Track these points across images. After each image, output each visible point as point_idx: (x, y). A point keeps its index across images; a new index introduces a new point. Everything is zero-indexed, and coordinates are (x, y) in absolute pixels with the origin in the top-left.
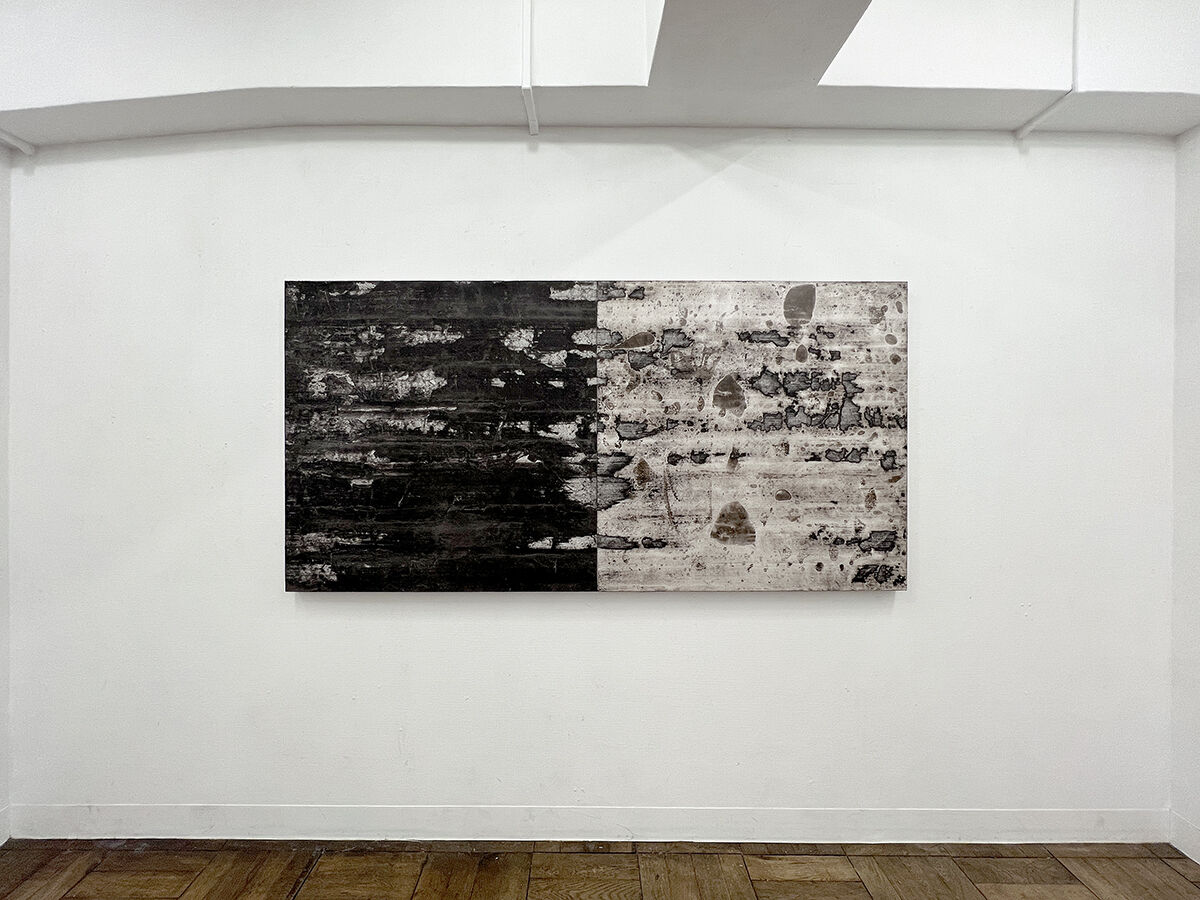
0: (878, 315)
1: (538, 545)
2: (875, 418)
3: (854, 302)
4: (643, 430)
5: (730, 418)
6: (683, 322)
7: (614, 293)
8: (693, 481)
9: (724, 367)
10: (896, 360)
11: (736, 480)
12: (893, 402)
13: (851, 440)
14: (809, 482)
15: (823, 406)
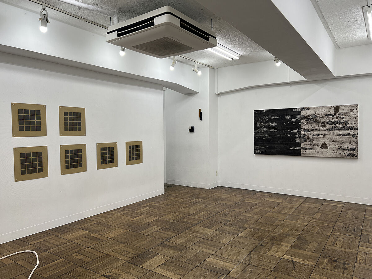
0: (352, 110)
1: (291, 148)
2: (351, 128)
3: (347, 108)
4: (308, 131)
5: (324, 128)
6: (315, 113)
7: (303, 109)
8: (317, 139)
9: (322, 120)
10: (356, 118)
11: (325, 139)
12: (355, 125)
13: (346, 132)
14: (338, 139)
15: (341, 126)
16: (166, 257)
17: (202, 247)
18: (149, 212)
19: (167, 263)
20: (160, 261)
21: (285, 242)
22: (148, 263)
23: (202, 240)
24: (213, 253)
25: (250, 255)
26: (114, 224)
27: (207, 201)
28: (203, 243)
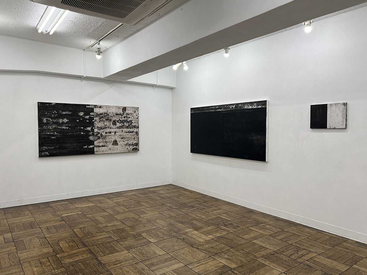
0: (135, 112)
1: (85, 147)
2: (135, 127)
4: (101, 128)
5: (114, 127)
6: (107, 112)
7: (97, 107)
8: (109, 136)
11: (115, 136)
12: (137, 124)
14: (126, 136)
15: (128, 125)
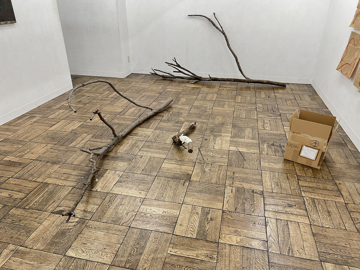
16: (118, 172)
17: (151, 152)
18: (66, 115)
19: (122, 179)
20: (113, 178)
21: (224, 133)
22: (100, 184)
23: (147, 144)
24: (164, 156)
25: (200, 152)
26: (29, 138)
27: (128, 94)
28: (149, 147)
